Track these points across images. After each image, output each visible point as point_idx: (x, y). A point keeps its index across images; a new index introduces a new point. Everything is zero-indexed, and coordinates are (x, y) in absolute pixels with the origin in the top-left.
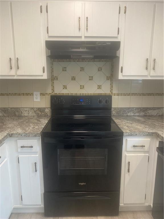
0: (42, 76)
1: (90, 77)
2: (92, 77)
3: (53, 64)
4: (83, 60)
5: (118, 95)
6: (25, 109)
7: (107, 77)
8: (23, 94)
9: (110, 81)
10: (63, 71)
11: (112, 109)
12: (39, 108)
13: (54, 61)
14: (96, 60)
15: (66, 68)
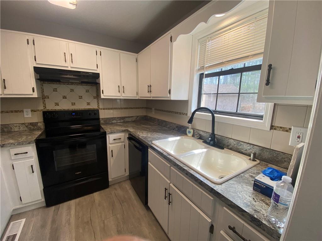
0: (32, 95)
1: (79, 96)
2: (82, 96)
3: (43, 86)
4: (72, 83)
5: (104, 109)
6: (16, 125)
7: (94, 97)
8: (12, 112)
9: (96, 100)
10: (54, 91)
11: (101, 120)
12: (31, 123)
13: (44, 83)
14: (83, 84)
15: (57, 89)
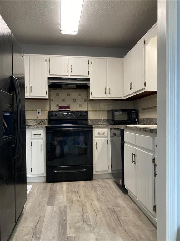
0: (45, 96)
1: (74, 99)
2: (75, 99)
4: (70, 89)
5: (92, 111)
6: (31, 120)
8: (30, 110)
9: (86, 102)
10: (57, 95)
11: (89, 120)
12: (40, 120)
13: (51, 90)
14: (77, 89)
